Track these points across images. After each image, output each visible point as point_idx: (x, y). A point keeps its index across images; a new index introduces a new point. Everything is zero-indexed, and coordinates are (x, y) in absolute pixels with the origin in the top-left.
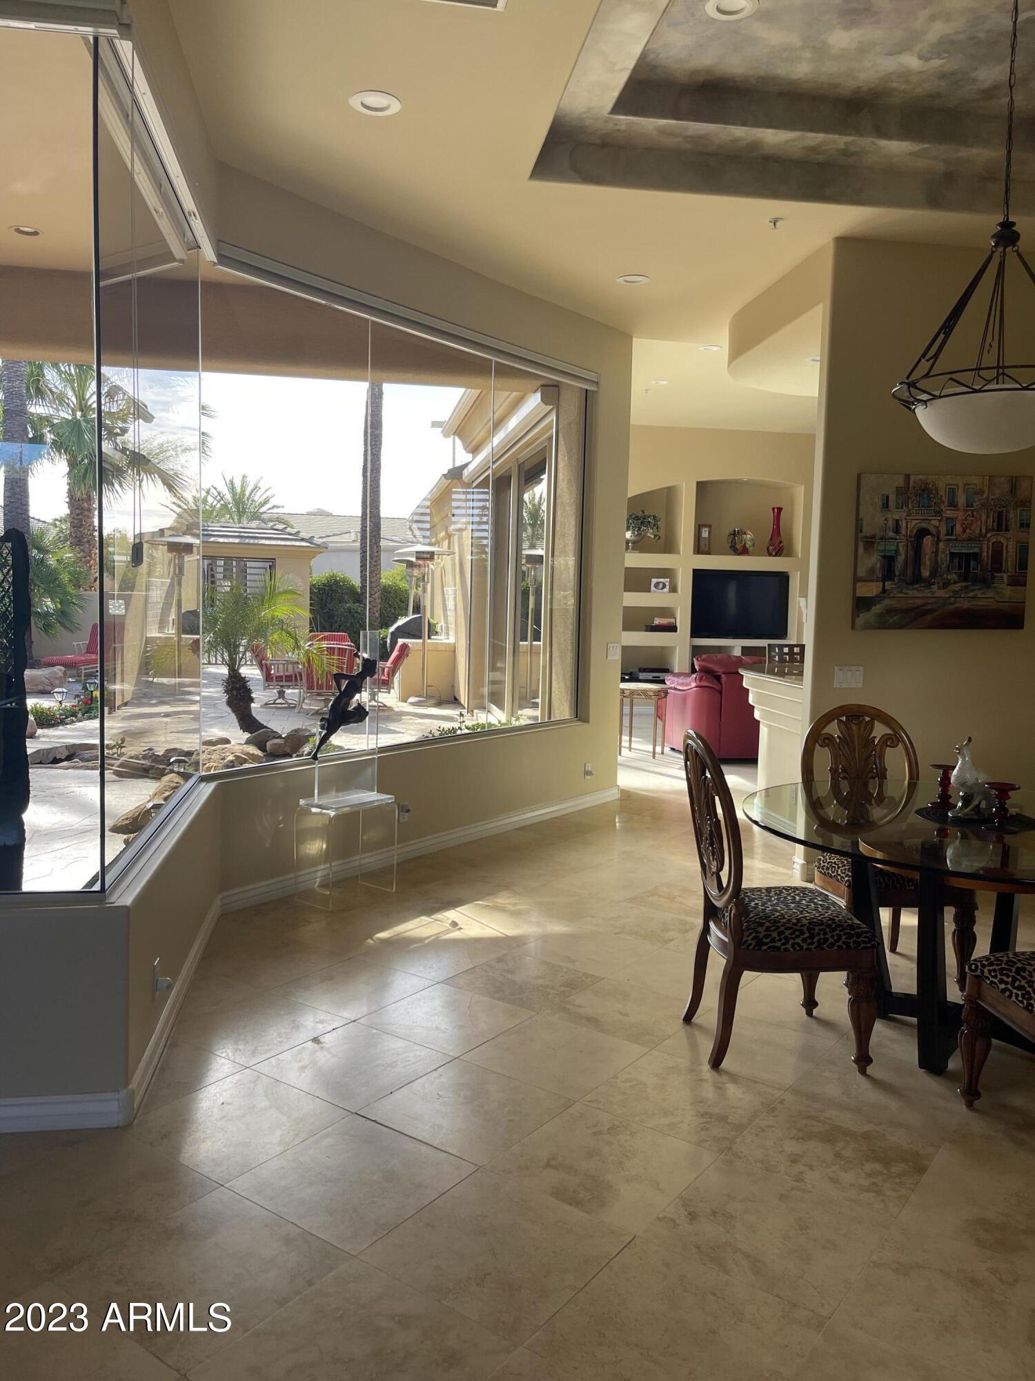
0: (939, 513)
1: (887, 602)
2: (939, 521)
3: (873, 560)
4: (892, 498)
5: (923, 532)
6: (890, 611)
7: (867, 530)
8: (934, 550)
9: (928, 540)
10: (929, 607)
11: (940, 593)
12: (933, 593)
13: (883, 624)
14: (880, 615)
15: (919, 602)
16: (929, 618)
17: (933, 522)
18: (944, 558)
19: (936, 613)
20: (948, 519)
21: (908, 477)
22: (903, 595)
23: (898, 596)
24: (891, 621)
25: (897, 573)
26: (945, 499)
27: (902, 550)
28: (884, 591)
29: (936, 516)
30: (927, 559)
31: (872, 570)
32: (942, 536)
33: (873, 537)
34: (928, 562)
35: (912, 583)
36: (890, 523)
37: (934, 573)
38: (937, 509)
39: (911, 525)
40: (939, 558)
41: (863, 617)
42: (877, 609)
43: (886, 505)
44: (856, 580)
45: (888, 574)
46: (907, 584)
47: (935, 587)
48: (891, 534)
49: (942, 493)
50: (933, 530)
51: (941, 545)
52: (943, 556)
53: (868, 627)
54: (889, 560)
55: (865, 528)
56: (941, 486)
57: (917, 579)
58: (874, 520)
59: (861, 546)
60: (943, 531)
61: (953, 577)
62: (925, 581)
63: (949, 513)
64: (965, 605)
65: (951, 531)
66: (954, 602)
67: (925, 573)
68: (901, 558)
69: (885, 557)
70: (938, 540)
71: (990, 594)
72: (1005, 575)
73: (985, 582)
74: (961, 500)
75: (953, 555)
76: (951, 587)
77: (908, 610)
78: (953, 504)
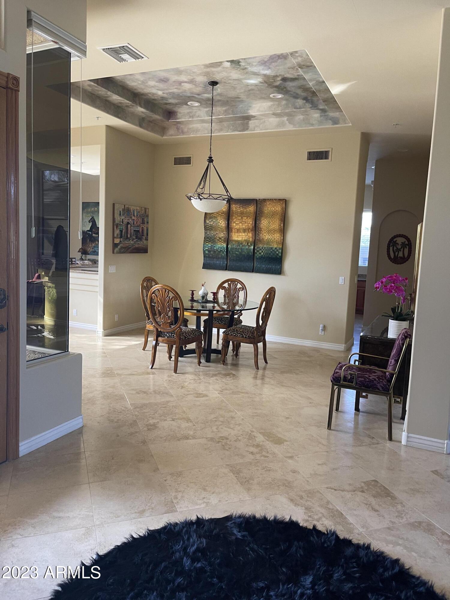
1: (121, 245)
3: (117, 232)
4: (122, 212)
5: (128, 223)
6: (122, 248)
7: (116, 222)
8: (130, 229)
9: (129, 226)
10: (129, 247)
11: (132, 242)
12: (130, 242)
13: (120, 252)
15: (128, 245)
17: (130, 220)
18: (132, 231)
19: (131, 248)
20: (133, 219)
21: (125, 205)
22: (124, 243)
24: (122, 251)
25: (123, 236)
27: (124, 229)
28: (120, 241)
29: (130, 218)
30: (129, 232)
31: (118, 235)
32: (132, 225)
33: (118, 224)
35: (126, 239)
36: (121, 220)
37: (131, 236)
38: (131, 216)
39: (126, 221)
41: (116, 250)
42: (119, 247)
43: (120, 214)
44: (114, 238)
45: (121, 237)
47: (131, 240)
48: (121, 223)
49: (132, 211)
50: (130, 223)
51: (132, 227)
53: (117, 253)
54: (121, 231)
56: (132, 209)
58: (118, 219)
59: (115, 227)
60: (132, 223)
61: (134, 237)
62: (129, 239)
63: (133, 218)
64: (137, 246)
65: (134, 224)
66: (135, 245)
67: (129, 236)
68: (124, 231)
69: (120, 230)
70: (131, 226)
71: (141, 243)
72: (144, 237)
73: (140, 239)
74: (136, 214)
75: (134, 231)
76: (134, 241)
77: (125, 247)
78: (134, 215)
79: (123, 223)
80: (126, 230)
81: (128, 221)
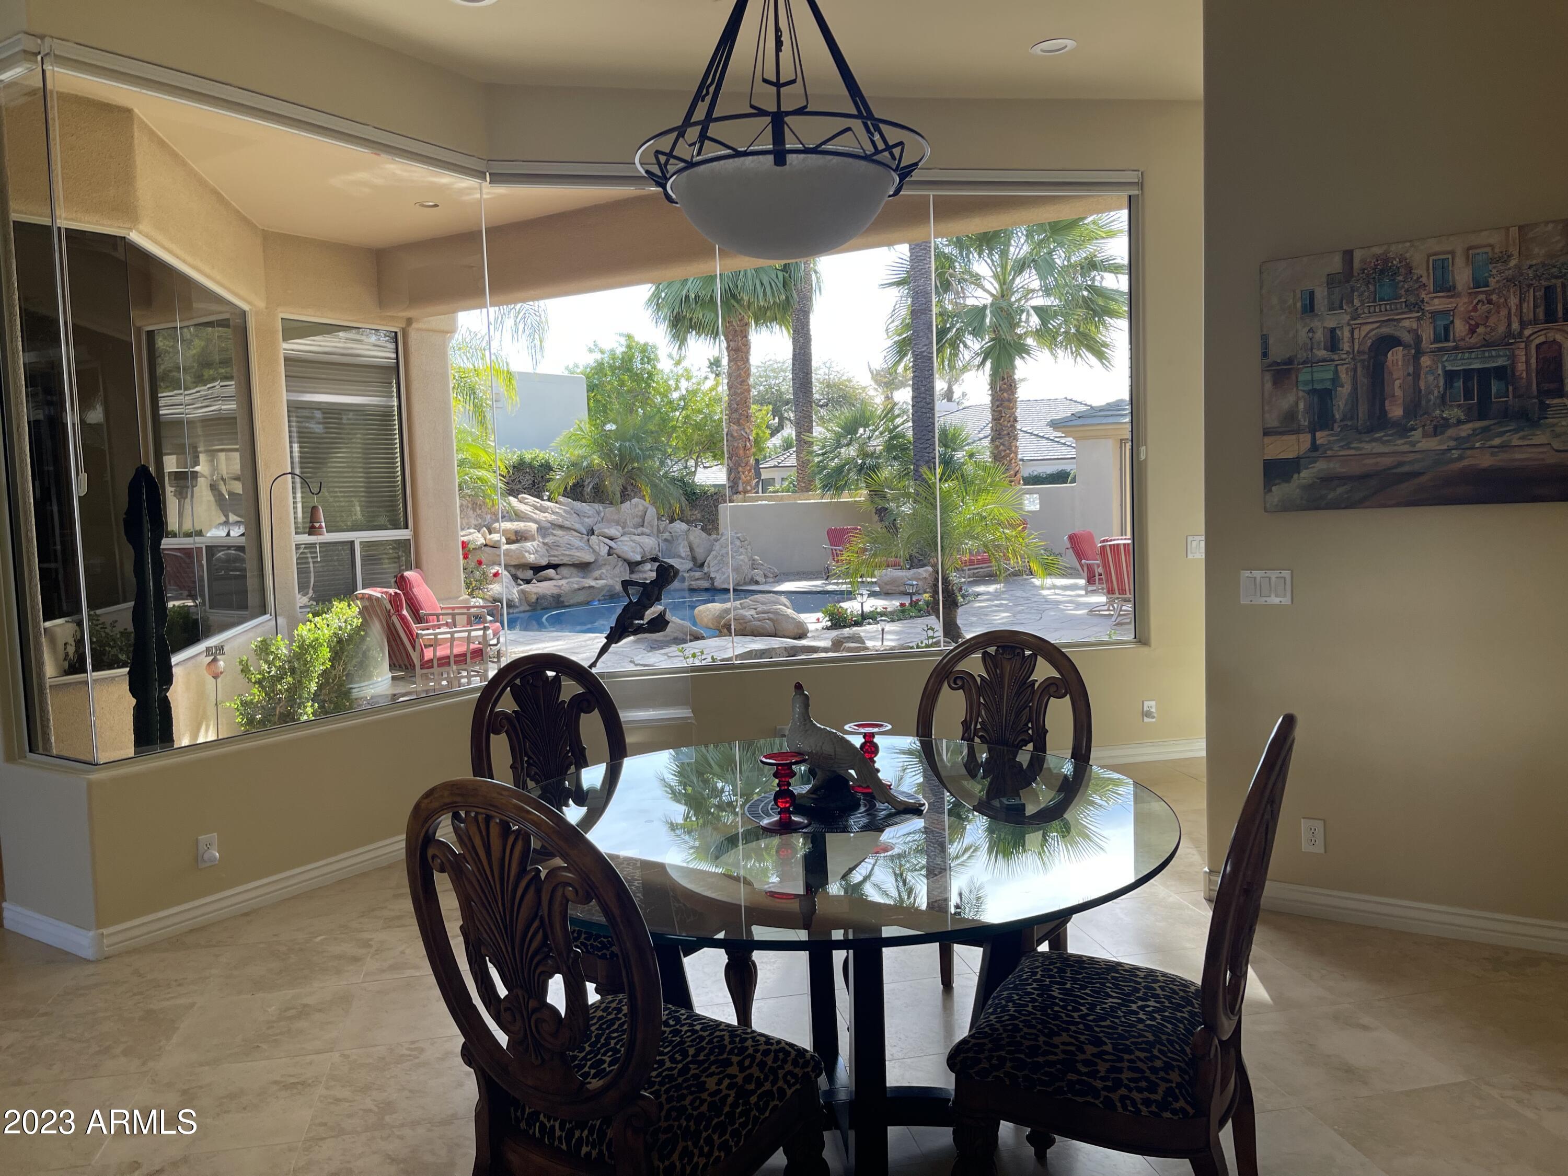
0: (1417, 306)
1: (1322, 465)
2: (1418, 319)
3: (1291, 402)
4: (1321, 294)
5: (1387, 343)
6: (1329, 481)
7: (1278, 352)
8: (1411, 370)
9: (1396, 356)
10: (1406, 469)
11: (1432, 444)
12: (1413, 444)
15: (1388, 461)
16: (1410, 486)
17: (1406, 323)
18: (1432, 382)
19: (1423, 479)
20: (1435, 314)
21: (1348, 255)
22: (1352, 452)
23: (1341, 453)
24: (1335, 495)
25: (1337, 416)
26: (1428, 280)
27: (1344, 376)
28: (1314, 447)
29: (1411, 311)
30: (1397, 386)
31: (1291, 415)
32: (1427, 345)
33: (1290, 361)
34: (1398, 393)
35: (1370, 430)
36: (1319, 335)
37: (1414, 408)
38: (1412, 299)
39: (1360, 333)
40: (1422, 385)
41: (1282, 492)
43: (1309, 307)
44: (1265, 432)
45: (1322, 421)
46: (1360, 433)
47: (1417, 434)
48: (1322, 353)
49: (1420, 271)
50: (1407, 338)
51: (1426, 361)
52: (1431, 378)
53: (1294, 506)
54: (1322, 396)
55: (1277, 348)
56: (1417, 258)
57: (1379, 422)
58: (1290, 335)
60: (1427, 333)
61: (1454, 413)
62: (1395, 424)
63: (1438, 303)
64: (1487, 460)
65: (1444, 334)
66: (1461, 458)
67: (1396, 411)
68: (1344, 391)
69: (1313, 391)
70: (1419, 353)
71: (1538, 440)
73: (1526, 417)
74: (1462, 276)
75: (1450, 376)
76: (1451, 432)
77: (1364, 477)
78: (1445, 287)
79: (1333, 343)
80: (1363, 380)
81: (1386, 330)
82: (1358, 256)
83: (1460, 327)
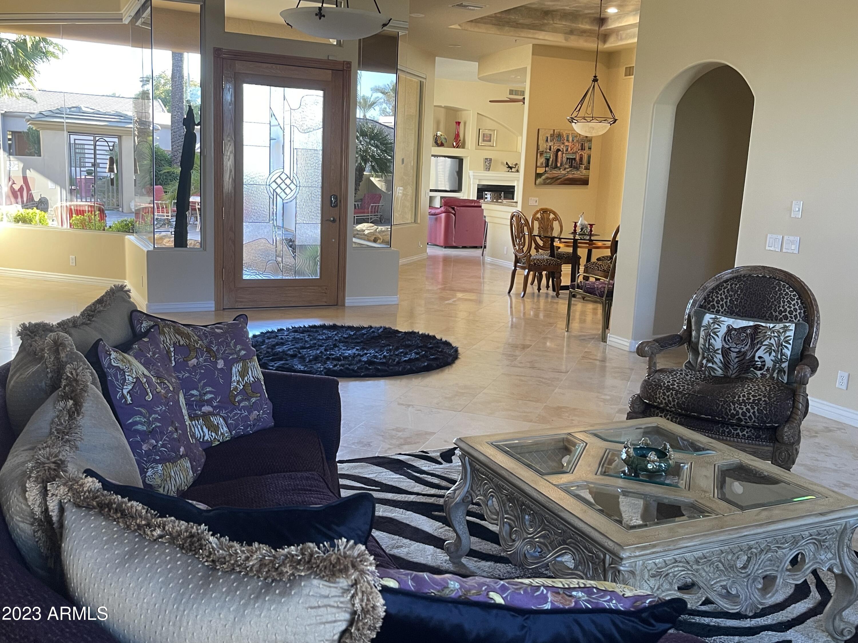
0: (563, 143)
1: (546, 175)
3: (542, 160)
4: (549, 138)
5: (558, 150)
6: (547, 178)
7: (541, 149)
9: (560, 153)
10: (559, 177)
11: (563, 172)
13: (545, 183)
14: (544, 180)
15: (557, 175)
16: (559, 181)
19: (562, 179)
22: (552, 173)
24: (548, 182)
26: (566, 139)
30: (559, 160)
31: (542, 164)
32: (564, 152)
33: (543, 152)
39: (554, 148)
41: (539, 181)
42: (543, 177)
43: (547, 141)
44: (537, 167)
45: (547, 165)
47: (561, 170)
49: (564, 136)
53: (540, 184)
54: (548, 160)
55: (540, 149)
56: (564, 134)
57: (556, 167)
58: (543, 146)
59: (539, 155)
60: (565, 150)
63: (567, 144)
64: (571, 176)
66: (568, 175)
71: (579, 173)
72: (583, 166)
73: (577, 168)
74: (571, 139)
75: (567, 158)
76: (567, 170)
77: (553, 178)
78: (568, 141)
79: (550, 150)
80: (554, 157)
81: (559, 148)
82: (555, 131)
83: (569, 149)
